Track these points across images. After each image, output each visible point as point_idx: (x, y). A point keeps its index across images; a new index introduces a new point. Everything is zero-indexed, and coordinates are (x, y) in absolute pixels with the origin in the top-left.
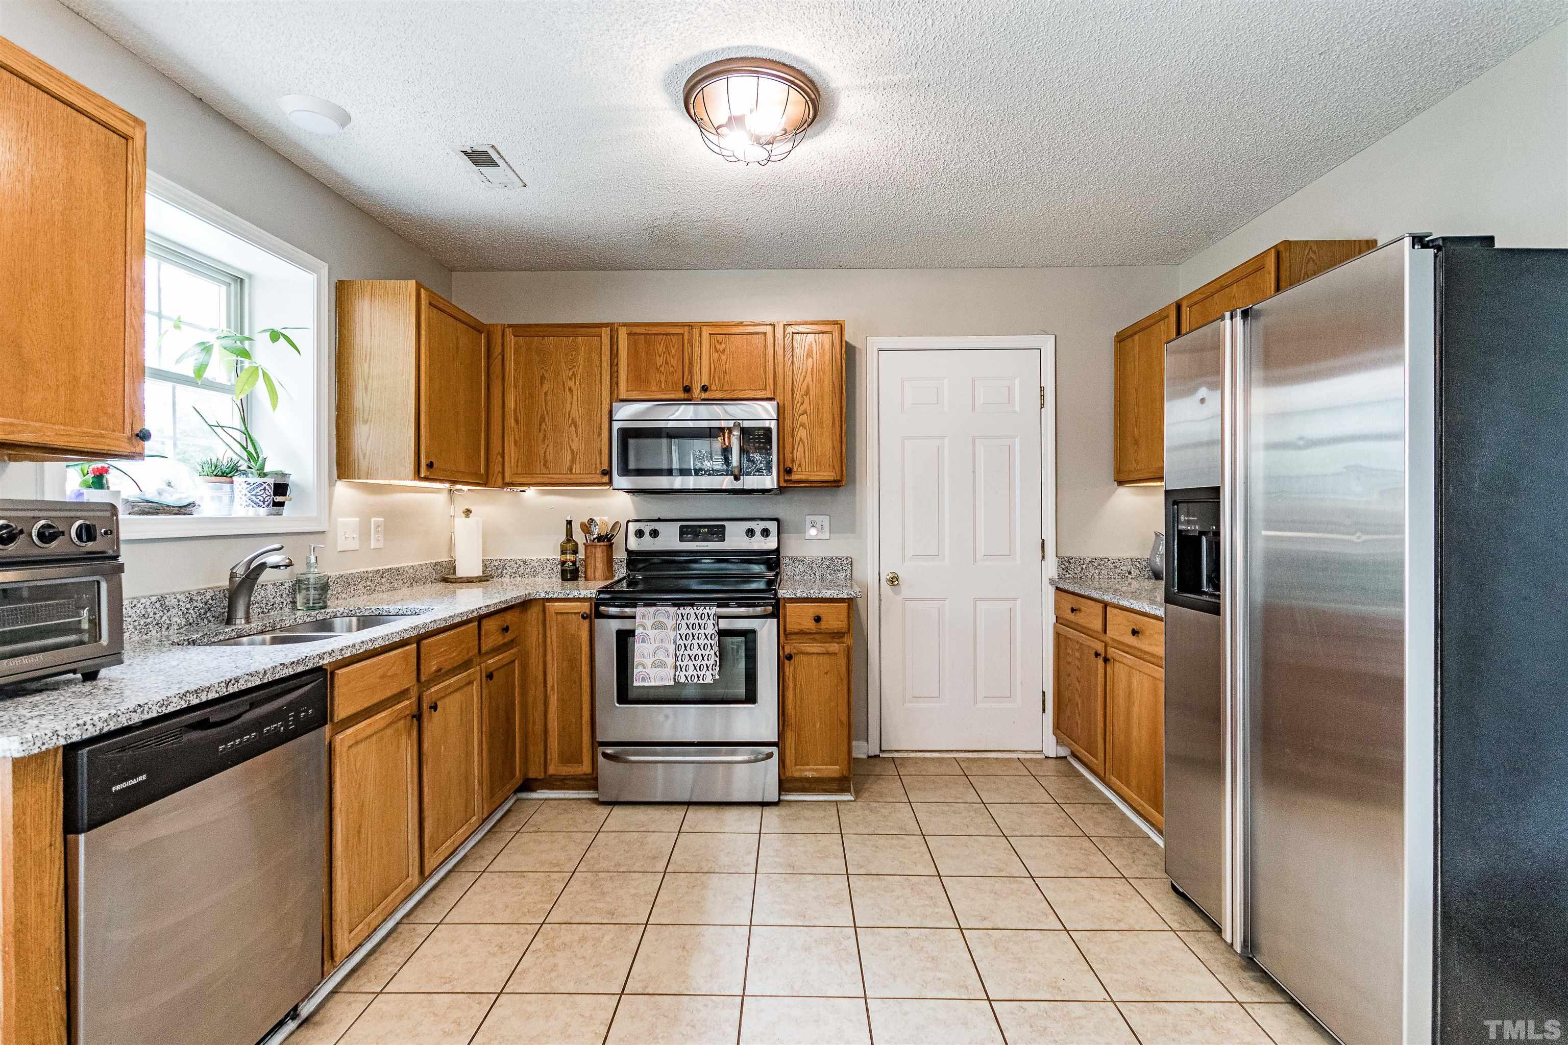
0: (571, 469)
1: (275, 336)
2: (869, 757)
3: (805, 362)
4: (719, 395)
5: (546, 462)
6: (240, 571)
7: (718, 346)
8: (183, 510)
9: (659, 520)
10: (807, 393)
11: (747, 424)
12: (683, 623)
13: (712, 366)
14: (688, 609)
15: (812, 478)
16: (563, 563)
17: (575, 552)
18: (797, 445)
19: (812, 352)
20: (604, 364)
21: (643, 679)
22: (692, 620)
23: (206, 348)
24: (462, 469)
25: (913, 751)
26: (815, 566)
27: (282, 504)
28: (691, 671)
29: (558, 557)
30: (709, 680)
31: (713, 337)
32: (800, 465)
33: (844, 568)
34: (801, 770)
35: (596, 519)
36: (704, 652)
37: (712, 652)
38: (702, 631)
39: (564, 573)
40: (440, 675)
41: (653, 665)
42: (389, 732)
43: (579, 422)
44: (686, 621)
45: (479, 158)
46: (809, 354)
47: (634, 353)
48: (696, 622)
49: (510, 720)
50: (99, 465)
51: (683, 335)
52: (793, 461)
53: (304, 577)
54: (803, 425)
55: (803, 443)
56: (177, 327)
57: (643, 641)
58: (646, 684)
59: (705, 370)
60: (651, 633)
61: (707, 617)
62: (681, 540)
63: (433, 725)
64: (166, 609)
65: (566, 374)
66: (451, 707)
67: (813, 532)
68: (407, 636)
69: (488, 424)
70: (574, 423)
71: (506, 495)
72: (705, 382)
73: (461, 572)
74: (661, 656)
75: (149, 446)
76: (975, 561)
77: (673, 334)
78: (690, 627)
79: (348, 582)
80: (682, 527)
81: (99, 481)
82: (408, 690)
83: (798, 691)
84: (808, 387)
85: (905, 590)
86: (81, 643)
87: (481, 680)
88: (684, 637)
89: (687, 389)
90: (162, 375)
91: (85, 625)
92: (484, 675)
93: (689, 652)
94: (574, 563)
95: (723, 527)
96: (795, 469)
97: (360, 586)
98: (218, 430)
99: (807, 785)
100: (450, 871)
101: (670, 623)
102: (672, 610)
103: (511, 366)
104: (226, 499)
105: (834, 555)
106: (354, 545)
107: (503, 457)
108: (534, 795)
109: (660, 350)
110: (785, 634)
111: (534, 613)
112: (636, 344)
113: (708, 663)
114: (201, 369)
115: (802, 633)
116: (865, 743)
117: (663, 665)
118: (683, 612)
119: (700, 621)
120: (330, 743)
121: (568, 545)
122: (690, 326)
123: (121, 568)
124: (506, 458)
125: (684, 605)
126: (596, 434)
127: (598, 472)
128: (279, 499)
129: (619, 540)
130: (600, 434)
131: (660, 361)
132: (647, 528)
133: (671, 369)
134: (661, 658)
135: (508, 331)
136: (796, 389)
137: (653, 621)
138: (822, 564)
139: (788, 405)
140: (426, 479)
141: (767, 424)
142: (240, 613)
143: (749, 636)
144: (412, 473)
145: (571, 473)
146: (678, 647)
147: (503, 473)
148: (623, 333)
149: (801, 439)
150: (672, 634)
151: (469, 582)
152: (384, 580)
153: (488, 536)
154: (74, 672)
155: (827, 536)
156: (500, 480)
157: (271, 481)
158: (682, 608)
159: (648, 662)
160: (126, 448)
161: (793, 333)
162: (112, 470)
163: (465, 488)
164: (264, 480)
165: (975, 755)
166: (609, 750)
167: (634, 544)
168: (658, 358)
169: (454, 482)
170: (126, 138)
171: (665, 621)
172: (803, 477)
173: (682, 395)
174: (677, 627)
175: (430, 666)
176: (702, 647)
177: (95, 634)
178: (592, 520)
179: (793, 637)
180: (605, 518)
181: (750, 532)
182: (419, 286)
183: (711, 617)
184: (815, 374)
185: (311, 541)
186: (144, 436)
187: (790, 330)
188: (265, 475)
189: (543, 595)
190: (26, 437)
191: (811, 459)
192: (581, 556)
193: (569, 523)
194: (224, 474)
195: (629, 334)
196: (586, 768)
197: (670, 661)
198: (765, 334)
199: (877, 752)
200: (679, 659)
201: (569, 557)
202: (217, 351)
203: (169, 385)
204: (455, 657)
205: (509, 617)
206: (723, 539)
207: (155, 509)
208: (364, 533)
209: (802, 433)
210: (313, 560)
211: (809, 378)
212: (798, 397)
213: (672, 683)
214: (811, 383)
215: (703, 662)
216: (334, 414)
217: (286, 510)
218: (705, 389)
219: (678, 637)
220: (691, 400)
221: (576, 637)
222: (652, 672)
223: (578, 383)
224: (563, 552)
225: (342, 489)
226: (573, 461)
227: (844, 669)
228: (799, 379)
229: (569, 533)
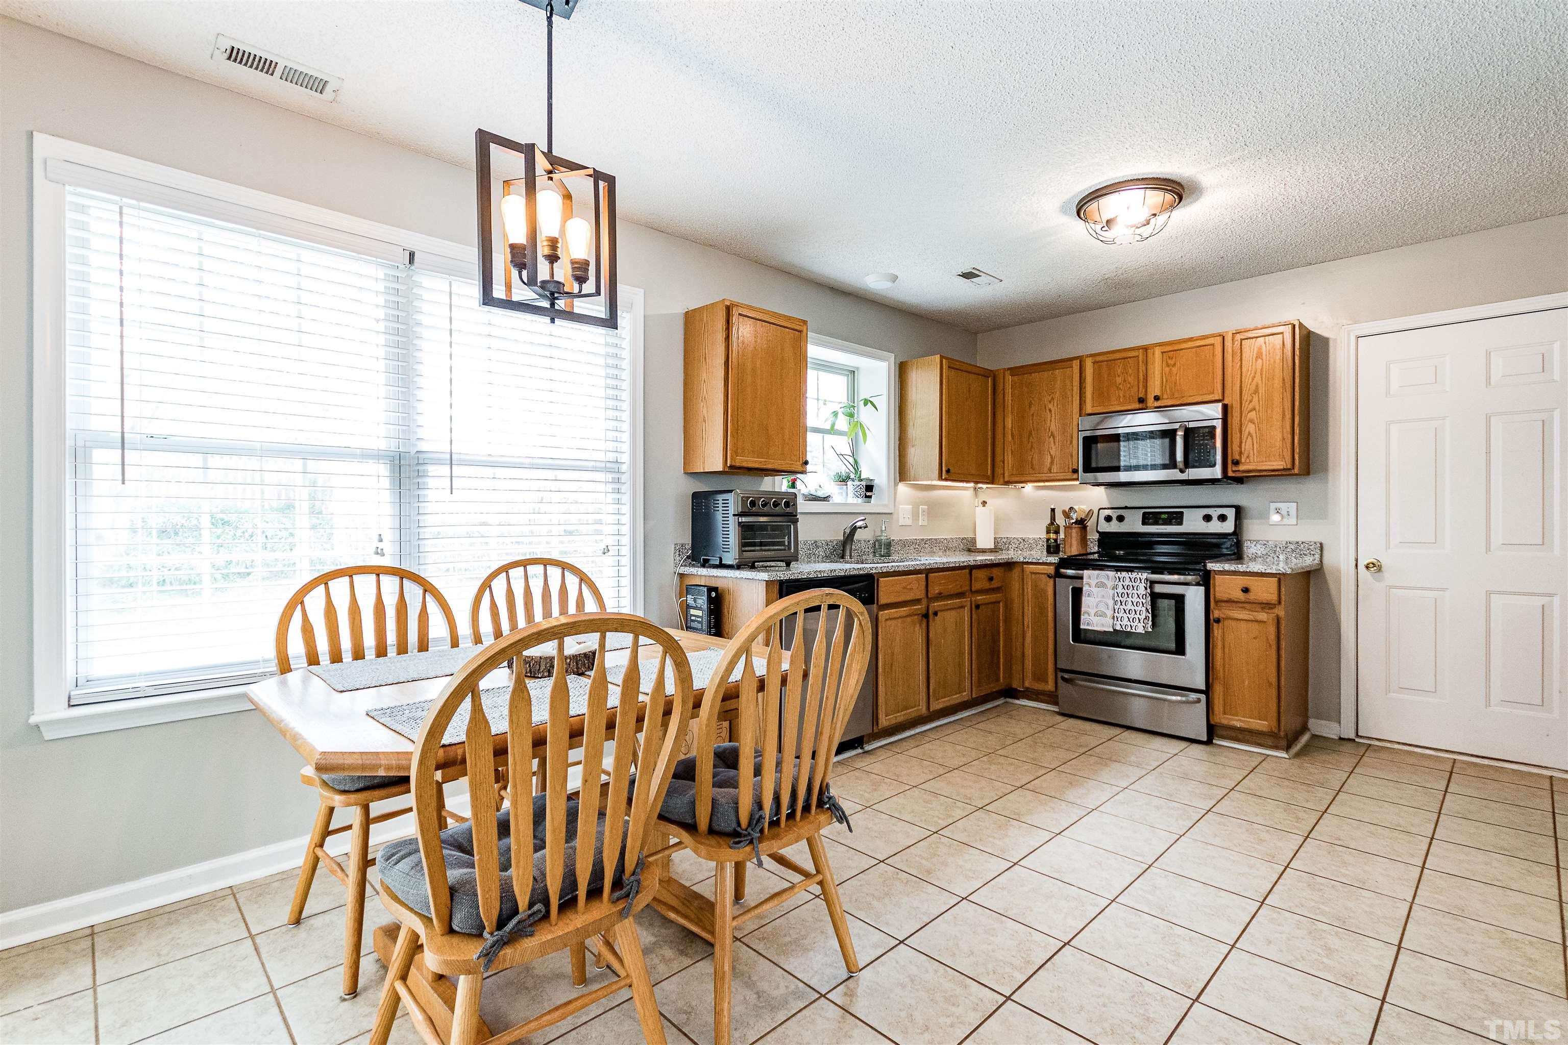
0: (1050, 470)
1: (866, 402)
2: (1341, 739)
3: (1254, 364)
4: (1170, 403)
5: (1032, 465)
6: (848, 531)
7: (1170, 362)
8: (826, 499)
9: (1126, 508)
10: (1256, 391)
11: (1192, 425)
12: (1120, 584)
13: (1164, 380)
14: (1124, 574)
15: (1259, 468)
16: (1048, 540)
17: (1057, 532)
18: (1245, 439)
19: (1262, 353)
20: (1075, 388)
21: (1088, 624)
22: (1127, 582)
23: (835, 414)
24: (973, 472)
25: (1399, 743)
26: (1278, 549)
27: (870, 497)
28: (1125, 622)
29: (1044, 536)
30: (1140, 630)
31: (1164, 354)
32: (1248, 457)
33: (1312, 553)
34: (1232, 719)
35: (1076, 507)
36: (1136, 608)
37: (1144, 609)
38: (1135, 592)
39: (1048, 547)
40: (940, 597)
41: (1096, 615)
42: (909, 619)
43: (1056, 434)
44: (1122, 582)
45: (968, 276)
46: (1259, 355)
47: (1098, 376)
48: (1130, 584)
49: (995, 640)
50: (793, 477)
51: (1138, 357)
52: (1241, 453)
53: (879, 538)
54: (1252, 421)
55: (1252, 436)
56: (825, 404)
57: (1089, 595)
58: (1090, 628)
59: (1158, 383)
60: (1095, 590)
61: (1139, 581)
62: (1144, 523)
63: (937, 625)
64: (817, 547)
65: (1046, 399)
66: (950, 617)
67: (1275, 518)
68: (918, 568)
69: (994, 438)
70: (1053, 435)
71: (1011, 490)
72: (1158, 393)
73: (980, 545)
74: (1102, 608)
75: (809, 468)
76: (1488, 550)
77: (1130, 357)
78: (1126, 587)
79: (905, 544)
80: (1144, 514)
81: (793, 486)
82: (921, 599)
83: (1227, 650)
84: (1257, 386)
85: (1389, 577)
86: (785, 550)
87: (971, 607)
88: (1120, 595)
89: (1141, 401)
90: (816, 430)
91: (787, 544)
92: (973, 606)
93: (1124, 606)
94: (1056, 540)
95: (1182, 513)
96: (1243, 460)
97: (912, 548)
98: (841, 456)
99: (1240, 736)
100: (950, 722)
101: (1110, 584)
102: (1111, 574)
103: (1009, 398)
104: (844, 494)
105: (1300, 540)
106: (909, 522)
107: (1004, 463)
108: (1017, 702)
109: (1119, 371)
110: (1215, 601)
111: (1016, 573)
112: (1100, 368)
113: (1140, 617)
114: (833, 425)
115: (1230, 601)
116: (1336, 725)
117: (1103, 615)
118: (1120, 576)
119: (1134, 584)
120: (877, 615)
121: (1053, 528)
122: (1145, 349)
123: (797, 520)
124: (1006, 464)
125: (1120, 571)
126: (1069, 442)
127: (1071, 470)
128: (868, 494)
129: (1090, 524)
130: (1071, 442)
131: (1119, 380)
132: (1114, 514)
133: (1129, 385)
134: (1102, 609)
135: (1008, 373)
136: (1244, 389)
137: (1096, 581)
138: (1286, 548)
139: (1236, 405)
140: (946, 480)
141: (1214, 423)
142: (848, 553)
143: (1180, 600)
144: (937, 476)
145: (1051, 472)
146: (1115, 602)
147: (1004, 474)
148: (1089, 364)
149: (1249, 433)
150: (1111, 592)
151: (983, 552)
152: (926, 545)
153: (998, 521)
154: (782, 561)
155: (1294, 521)
156: (1002, 480)
157: (864, 483)
158: (1119, 573)
159: (1092, 612)
160: (800, 469)
161: (1242, 340)
162: (798, 480)
163: (984, 486)
164: (861, 483)
165: (1486, 762)
166: (1066, 676)
167: (1105, 527)
168: (1117, 378)
169: (976, 483)
170: (800, 331)
171: (1106, 582)
172: (1251, 467)
173: (1137, 406)
174: (1115, 587)
175: (935, 590)
176: (1135, 604)
177: (790, 548)
178: (1071, 508)
179: (1223, 604)
180: (1084, 507)
181: (1208, 518)
182: (942, 357)
183: (1143, 581)
184: (1264, 373)
185: (884, 518)
186: (806, 463)
187: (1238, 337)
188: (862, 480)
189: (1022, 560)
190: (770, 466)
191: (1259, 452)
192: (1062, 536)
193: (1053, 510)
194: (844, 481)
195: (1094, 363)
196: (1050, 687)
197: (1110, 613)
198: (1213, 345)
199: (1352, 735)
200: (1116, 611)
201: (1052, 536)
202: (841, 416)
203: (821, 435)
204: (952, 588)
205: (996, 572)
206: (1180, 523)
207: (815, 498)
208: (915, 515)
209: (1251, 428)
210: (884, 529)
211: (1258, 378)
212: (1246, 396)
213: (1111, 630)
214: (1260, 382)
215: (1136, 616)
216: (897, 443)
217: (873, 500)
218: (1157, 398)
219: (1116, 595)
220: (1145, 409)
221: (1044, 592)
222: (1095, 620)
223: (1055, 405)
224: (1048, 532)
225: (902, 488)
226: (1052, 463)
227: (1272, 636)
228: (1247, 380)
229: (1053, 518)
